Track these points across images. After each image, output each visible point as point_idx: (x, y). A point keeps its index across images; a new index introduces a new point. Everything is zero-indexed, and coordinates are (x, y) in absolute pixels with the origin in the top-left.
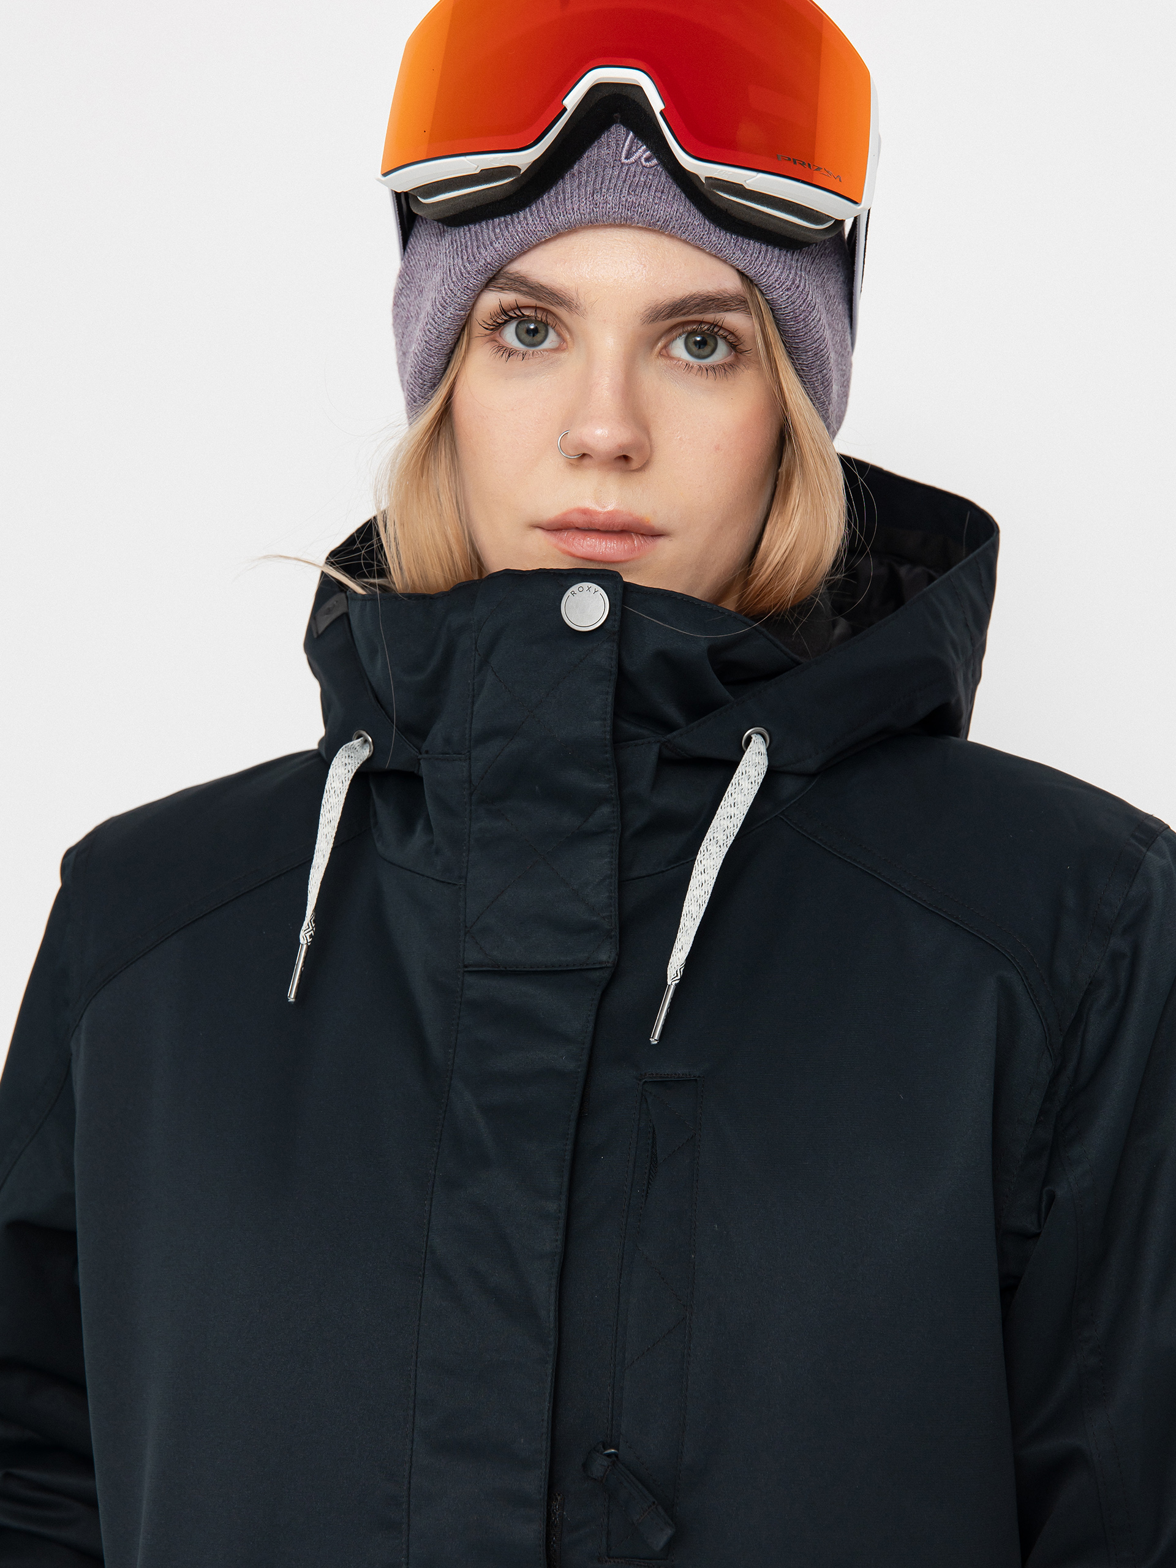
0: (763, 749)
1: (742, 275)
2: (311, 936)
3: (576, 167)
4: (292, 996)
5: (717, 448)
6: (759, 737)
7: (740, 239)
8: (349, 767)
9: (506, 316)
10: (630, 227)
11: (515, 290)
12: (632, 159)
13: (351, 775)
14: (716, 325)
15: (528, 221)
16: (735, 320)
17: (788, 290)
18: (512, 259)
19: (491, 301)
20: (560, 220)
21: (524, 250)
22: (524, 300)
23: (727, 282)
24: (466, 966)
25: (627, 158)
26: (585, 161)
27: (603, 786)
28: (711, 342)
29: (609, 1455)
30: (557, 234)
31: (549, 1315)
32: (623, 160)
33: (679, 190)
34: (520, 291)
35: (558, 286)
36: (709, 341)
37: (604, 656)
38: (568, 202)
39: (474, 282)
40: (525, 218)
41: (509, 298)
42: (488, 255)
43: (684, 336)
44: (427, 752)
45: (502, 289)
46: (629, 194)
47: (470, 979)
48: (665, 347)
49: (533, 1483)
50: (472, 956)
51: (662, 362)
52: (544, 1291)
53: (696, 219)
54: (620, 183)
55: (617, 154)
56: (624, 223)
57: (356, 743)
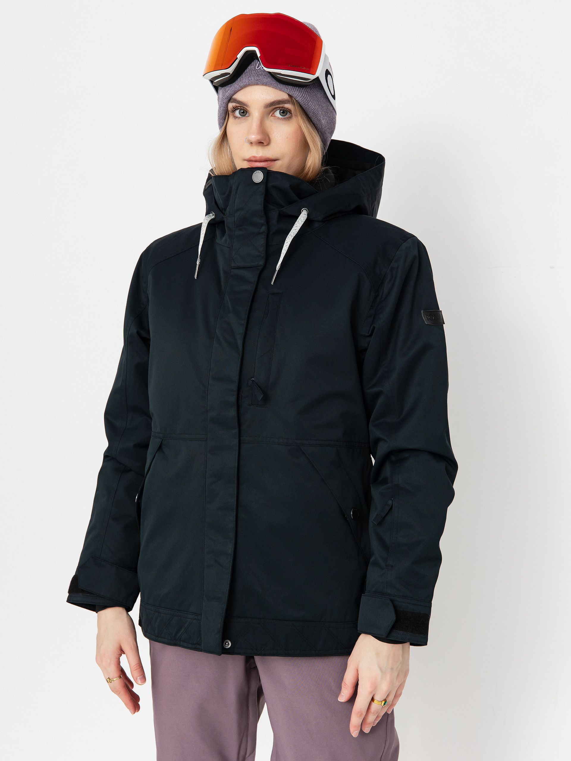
0: (306, 213)
1: (289, 95)
2: (199, 262)
3: (245, 71)
4: (196, 277)
5: (287, 138)
6: (305, 210)
7: (286, 86)
8: (208, 220)
9: (235, 109)
10: (258, 85)
11: (234, 102)
12: (258, 68)
13: (208, 222)
14: (283, 107)
15: (235, 85)
16: (288, 106)
17: (301, 97)
18: (233, 95)
19: (231, 105)
20: (242, 85)
21: (235, 93)
22: (238, 105)
23: (285, 96)
24: (231, 267)
25: (257, 68)
26: (247, 70)
27: (263, 221)
28: (286, 112)
29: (252, 380)
30: (242, 88)
31: (240, 348)
32: (257, 69)
33: (270, 75)
34: (235, 103)
35: (243, 101)
36: (285, 112)
37: (262, 189)
38: (243, 80)
39: (225, 101)
40: (234, 85)
41: (234, 104)
42: (227, 94)
43: (279, 110)
44: (225, 215)
45: (232, 102)
46: (257, 77)
47: (232, 270)
48: (273, 113)
49: (234, 387)
50: (233, 265)
51: (272, 117)
52: (240, 343)
53: (274, 82)
54: (255, 74)
55: (255, 67)
56: (257, 84)
57: (211, 214)
